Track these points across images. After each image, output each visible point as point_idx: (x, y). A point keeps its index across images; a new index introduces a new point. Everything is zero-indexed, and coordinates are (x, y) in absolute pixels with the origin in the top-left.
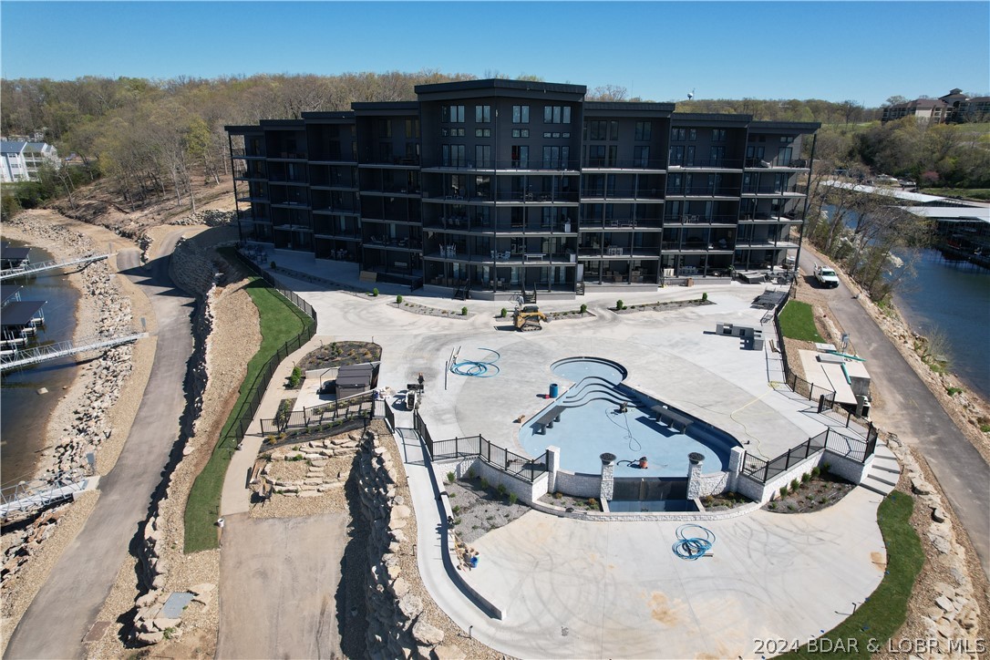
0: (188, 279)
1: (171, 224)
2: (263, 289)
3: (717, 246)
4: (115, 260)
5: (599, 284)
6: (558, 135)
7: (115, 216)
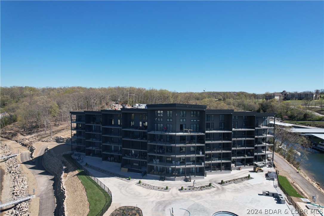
0: (51, 167)
1: (42, 141)
2: (84, 176)
3: (248, 155)
4: (20, 157)
5: (211, 171)
6: (195, 121)
7: (20, 137)
